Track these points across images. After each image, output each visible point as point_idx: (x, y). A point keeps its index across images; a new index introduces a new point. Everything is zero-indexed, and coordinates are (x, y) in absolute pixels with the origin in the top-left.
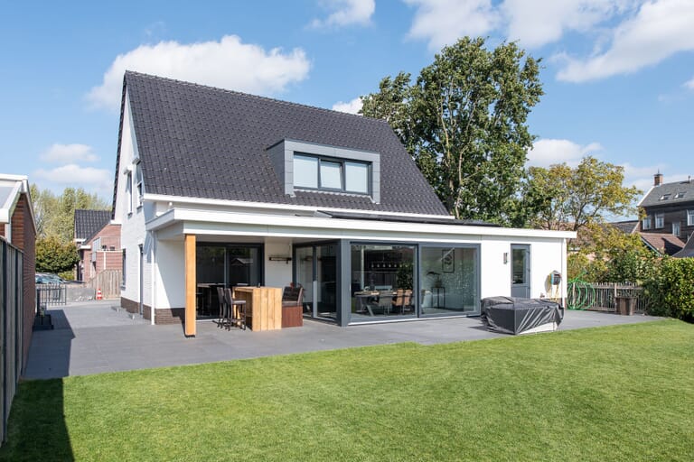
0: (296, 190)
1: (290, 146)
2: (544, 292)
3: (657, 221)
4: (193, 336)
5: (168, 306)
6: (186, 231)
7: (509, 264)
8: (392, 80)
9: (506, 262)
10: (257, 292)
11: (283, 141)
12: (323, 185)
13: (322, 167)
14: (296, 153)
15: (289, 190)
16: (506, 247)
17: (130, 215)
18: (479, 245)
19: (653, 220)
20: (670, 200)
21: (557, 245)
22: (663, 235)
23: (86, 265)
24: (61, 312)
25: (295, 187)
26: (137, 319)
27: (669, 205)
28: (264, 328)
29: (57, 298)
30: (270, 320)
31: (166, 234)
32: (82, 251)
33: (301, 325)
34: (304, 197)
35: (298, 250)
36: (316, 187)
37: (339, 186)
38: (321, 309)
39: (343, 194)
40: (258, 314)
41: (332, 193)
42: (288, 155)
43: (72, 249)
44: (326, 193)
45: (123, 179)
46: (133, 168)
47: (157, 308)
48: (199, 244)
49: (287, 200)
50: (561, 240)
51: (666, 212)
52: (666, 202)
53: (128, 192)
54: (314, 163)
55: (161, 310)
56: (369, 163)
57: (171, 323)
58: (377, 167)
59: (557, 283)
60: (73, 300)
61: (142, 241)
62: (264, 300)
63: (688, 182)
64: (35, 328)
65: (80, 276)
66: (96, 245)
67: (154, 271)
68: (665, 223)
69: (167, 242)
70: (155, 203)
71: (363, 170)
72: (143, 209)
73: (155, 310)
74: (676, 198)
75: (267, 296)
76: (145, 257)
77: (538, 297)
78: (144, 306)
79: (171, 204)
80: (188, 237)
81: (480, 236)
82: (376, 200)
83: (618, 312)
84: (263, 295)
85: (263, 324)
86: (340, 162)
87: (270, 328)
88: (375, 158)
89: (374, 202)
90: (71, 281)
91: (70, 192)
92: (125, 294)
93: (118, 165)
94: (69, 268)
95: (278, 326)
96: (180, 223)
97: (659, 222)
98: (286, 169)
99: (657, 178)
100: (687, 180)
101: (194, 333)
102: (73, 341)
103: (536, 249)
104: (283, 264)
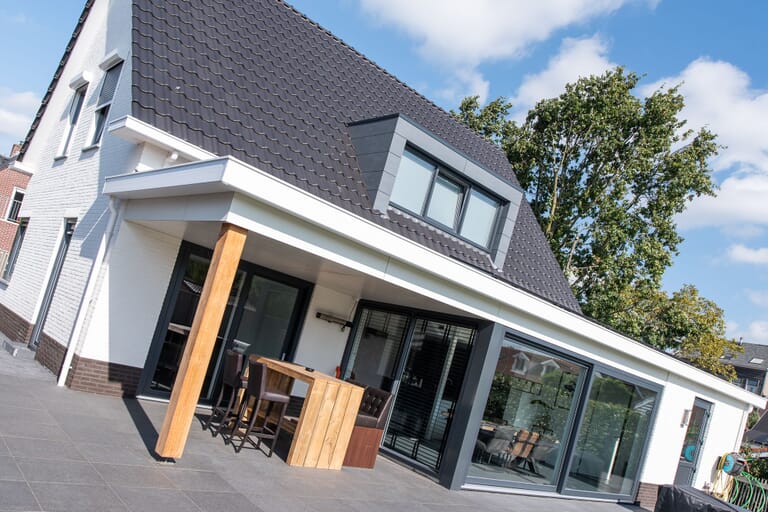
0: (390, 208)
1: (405, 129)
2: (709, 482)
4: (171, 460)
5: (104, 356)
6: (232, 218)
7: (686, 427)
11: (396, 116)
12: (430, 214)
13: (438, 186)
14: (411, 148)
15: (380, 205)
16: (689, 399)
17: (60, 160)
18: (661, 388)
25: (391, 204)
28: (310, 463)
30: (327, 447)
33: (370, 465)
34: (400, 223)
36: (418, 212)
39: (454, 239)
40: (309, 432)
41: (439, 232)
42: (397, 144)
44: (431, 228)
47: (83, 355)
49: (377, 219)
50: (744, 405)
53: (68, 120)
54: (425, 173)
55: (88, 361)
56: (502, 202)
57: (99, 392)
58: (513, 212)
62: (328, 404)
70: (140, 145)
72: (97, 154)
73: (75, 358)
75: (335, 398)
76: (76, 244)
78: (44, 336)
79: (175, 156)
80: (231, 233)
81: (668, 374)
82: (498, 265)
84: (328, 395)
85: (312, 454)
86: (465, 184)
87: (323, 465)
88: (515, 196)
89: (495, 267)
93: (61, 68)
95: (337, 464)
98: (386, 168)
101: (178, 454)
103: (718, 412)
104: (336, 327)
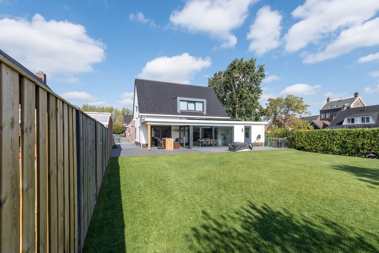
1: (179, 98)
2: (256, 141)
3: (327, 116)
5: (145, 143)
6: (148, 124)
8: (217, 73)
9: (242, 131)
10: (167, 140)
11: (176, 97)
12: (189, 109)
13: (189, 104)
14: (181, 100)
15: (178, 111)
16: (243, 127)
17: (137, 118)
18: (233, 127)
19: (326, 115)
20: (333, 108)
21: (262, 126)
22: (324, 121)
23: (127, 132)
24: (119, 145)
25: (180, 110)
26: (138, 147)
27: (331, 110)
28: (169, 149)
29: (119, 142)
30: (170, 147)
31: (144, 124)
32: (126, 128)
33: (179, 148)
34: (183, 113)
35: (181, 128)
36: (187, 110)
37: (194, 109)
38: (186, 145)
39: (195, 112)
40: (167, 145)
42: (178, 101)
43: (123, 127)
44: (190, 111)
45: (135, 108)
46: (137, 105)
47: (143, 144)
48: (151, 127)
49: (178, 114)
50: (262, 124)
51: (330, 112)
52: (331, 108)
53: (136, 112)
54: (186, 103)
56: (203, 102)
57: (145, 147)
58: (205, 103)
59: (260, 138)
60: (123, 142)
61: (139, 126)
62: (169, 142)
63: (340, 101)
64: (113, 148)
65: (125, 135)
66: (130, 126)
67: (142, 134)
68: (330, 116)
69: (144, 126)
70: (142, 116)
71: (201, 104)
72: (139, 117)
74: (335, 107)
76: (140, 130)
77: (254, 142)
78: (140, 143)
81: (234, 124)
82: (205, 113)
83: (278, 147)
86: (194, 102)
88: (205, 101)
90: (123, 137)
91: (124, 109)
92: (136, 140)
93: (134, 104)
94: (122, 133)
95: (173, 149)
96: (146, 122)
97: (328, 116)
98: (178, 105)
99: (328, 100)
100: (340, 100)
101: (150, 150)
102: (122, 151)
103: (253, 128)
104: (177, 132)
